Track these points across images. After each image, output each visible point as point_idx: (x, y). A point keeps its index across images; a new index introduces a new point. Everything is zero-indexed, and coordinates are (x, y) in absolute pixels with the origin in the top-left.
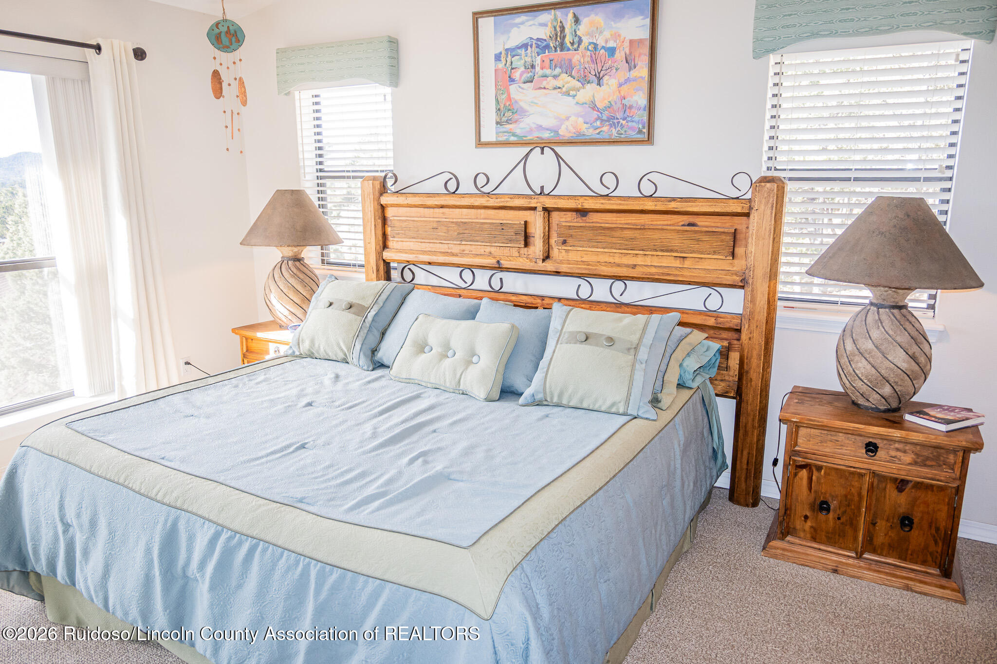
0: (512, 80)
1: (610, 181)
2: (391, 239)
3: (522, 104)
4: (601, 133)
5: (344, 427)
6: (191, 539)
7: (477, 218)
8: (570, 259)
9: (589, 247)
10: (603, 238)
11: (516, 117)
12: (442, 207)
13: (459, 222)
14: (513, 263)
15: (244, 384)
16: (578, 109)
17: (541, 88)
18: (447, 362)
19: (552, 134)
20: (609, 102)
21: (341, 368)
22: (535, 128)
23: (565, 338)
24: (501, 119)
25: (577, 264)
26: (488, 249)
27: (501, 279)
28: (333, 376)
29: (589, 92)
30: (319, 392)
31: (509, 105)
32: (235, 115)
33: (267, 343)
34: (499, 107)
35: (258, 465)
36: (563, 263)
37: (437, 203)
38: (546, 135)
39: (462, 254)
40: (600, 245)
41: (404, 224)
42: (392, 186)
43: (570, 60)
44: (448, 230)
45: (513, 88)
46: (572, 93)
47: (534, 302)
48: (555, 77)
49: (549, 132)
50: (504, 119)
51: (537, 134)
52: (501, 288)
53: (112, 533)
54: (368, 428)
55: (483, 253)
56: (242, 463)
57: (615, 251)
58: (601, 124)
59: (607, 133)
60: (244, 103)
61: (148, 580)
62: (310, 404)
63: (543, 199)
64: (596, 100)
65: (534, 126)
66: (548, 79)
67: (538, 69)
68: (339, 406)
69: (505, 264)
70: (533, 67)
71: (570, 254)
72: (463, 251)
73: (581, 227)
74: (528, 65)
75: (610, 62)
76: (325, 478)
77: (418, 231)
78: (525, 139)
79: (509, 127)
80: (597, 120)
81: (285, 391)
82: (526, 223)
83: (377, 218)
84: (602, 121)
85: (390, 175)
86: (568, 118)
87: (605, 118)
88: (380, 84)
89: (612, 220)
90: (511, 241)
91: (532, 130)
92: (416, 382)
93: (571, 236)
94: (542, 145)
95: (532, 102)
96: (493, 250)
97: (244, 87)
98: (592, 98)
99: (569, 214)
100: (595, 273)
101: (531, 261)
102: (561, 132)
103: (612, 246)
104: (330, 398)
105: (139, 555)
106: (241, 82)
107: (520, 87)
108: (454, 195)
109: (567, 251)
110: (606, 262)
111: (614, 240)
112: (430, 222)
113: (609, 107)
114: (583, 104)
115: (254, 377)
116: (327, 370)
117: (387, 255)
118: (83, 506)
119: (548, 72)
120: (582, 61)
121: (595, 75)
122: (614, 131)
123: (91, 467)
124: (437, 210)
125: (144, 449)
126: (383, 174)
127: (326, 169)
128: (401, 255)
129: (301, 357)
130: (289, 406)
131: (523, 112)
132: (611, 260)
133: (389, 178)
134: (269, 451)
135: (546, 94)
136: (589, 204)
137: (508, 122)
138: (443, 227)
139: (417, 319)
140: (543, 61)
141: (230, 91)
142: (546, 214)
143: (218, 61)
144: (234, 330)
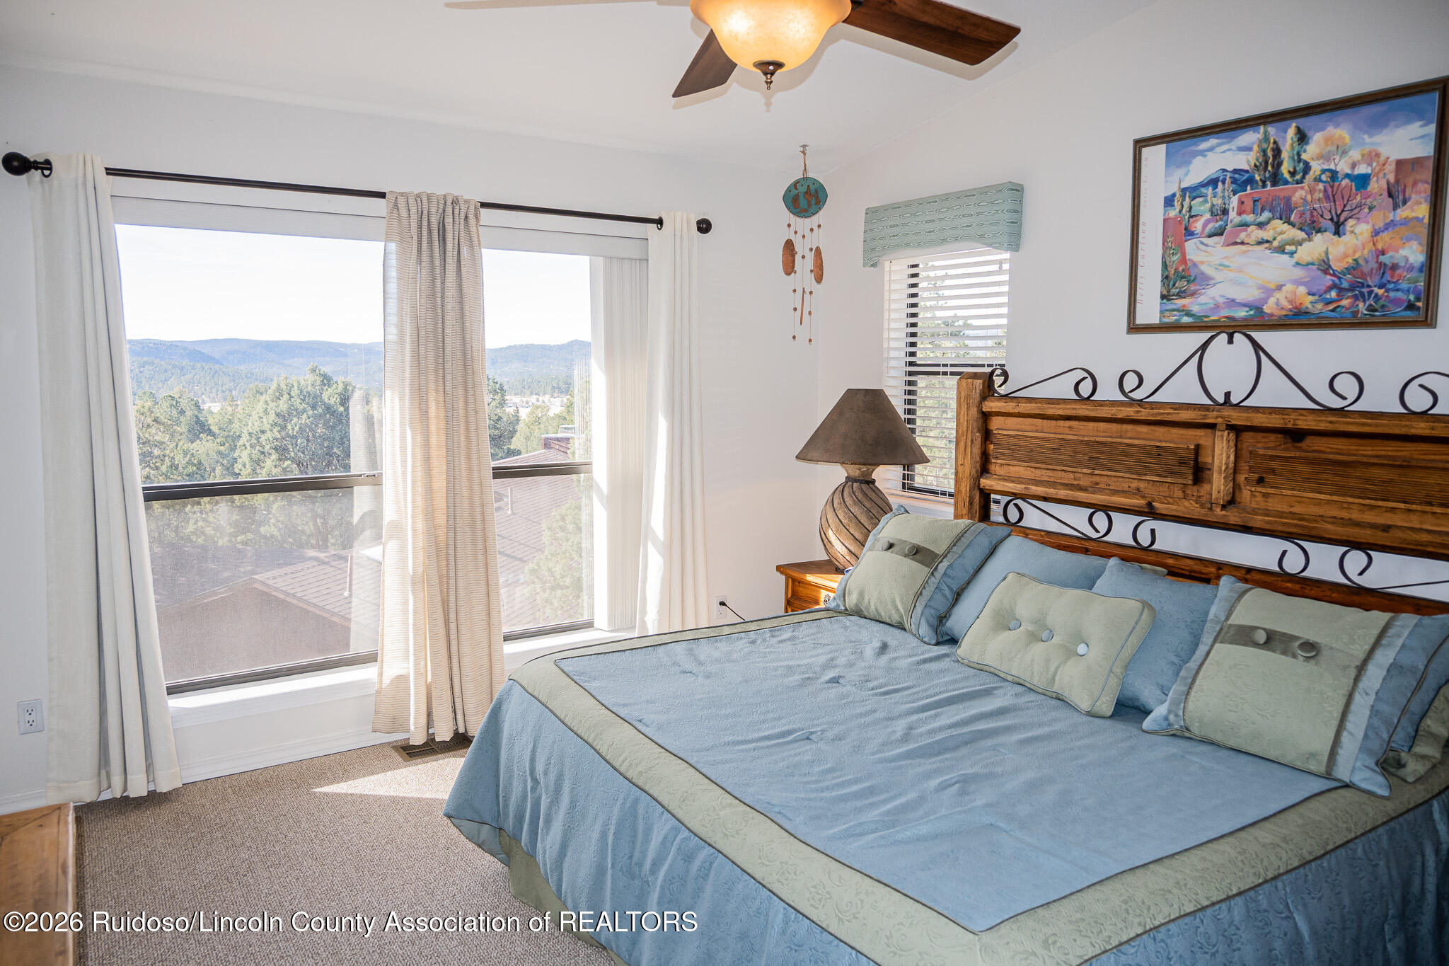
0: (1189, 233)
1: (1347, 386)
2: (993, 461)
3: (1204, 268)
4: (1338, 309)
5: (869, 719)
6: (648, 830)
7: (1121, 437)
8: (1270, 508)
9: (1305, 491)
10: (1329, 477)
11: (1193, 288)
12: (1068, 418)
13: (1092, 442)
14: (1174, 507)
15: (764, 640)
16: (1299, 273)
17: (1236, 243)
18: (1039, 648)
19: (1252, 313)
20: (1355, 260)
21: (894, 637)
22: (1224, 303)
23: (1228, 635)
24: (1169, 291)
25: (1281, 517)
26: (1135, 484)
27: (1153, 531)
28: (879, 645)
29: (1318, 246)
30: (854, 664)
31: (1183, 270)
32: (807, 296)
33: (817, 589)
34: (1166, 273)
35: (742, 751)
36: (1257, 514)
37: (1060, 412)
38: (1241, 313)
39: (1094, 488)
40: (1324, 488)
41: (1013, 441)
42: (1000, 386)
43: (1288, 199)
44: (1075, 453)
45: (1190, 246)
46: (1288, 248)
47: (1203, 571)
48: (1261, 225)
49: (1247, 309)
50: (1174, 291)
51: (1226, 313)
52: (1153, 543)
53: (573, 802)
54: (900, 726)
55: (1127, 489)
56: (725, 744)
57: (1351, 500)
58: (1338, 295)
59: (1347, 309)
60: (819, 279)
61: (600, 871)
62: (835, 680)
63: (1226, 412)
64: (1331, 257)
65: (1221, 300)
66: (1250, 229)
67: (1233, 215)
68: (873, 689)
69: (1160, 507)
70: (1225, 212)
71: (1270, 500)
72: (1097, 484)
73: (1291, 457)
74: (1217, 209)
75: (1358, 198)
76: (821, 785)
77: (1031, 451)
78: (1206, 319)
79: (1181, 302)
80: (1330, 289)
81: (812, 656)
82: (1198, 447)
83: (975, 430)
84: (1341, 290)
85: (998, 372)
86: (1279, 288)
87: (1345, 285)
88: (994, 248)
89: (1349, 450)
90: (1171, 474)
91: (1218, 306)
92: (992, 670)
93: (1273, 471)
94: (1231, 328)
95: (1221, 265)
96: (1142, 485)
97: (821, 259)
98: (1323, 255)
99: (1272, 437)
100: (1313, 533)
101: (1202, 506)
102: (1266, 309)
103: (1346, 491)
104: (865, 676)
105: (595, 836)
106: (818, 253)
107: (1202, 243)
108: (1087, 402)
109: (1265, 495)
110: (1335, 517)
111: (1352, 482)
112: (1049, 439)
113: (1354, 268)
114: (1307, 265)
115: (779, 633)
116: (872, 635)
117: (986, 482)
118: (552, 762)
119: (1249, 218)
120: (1309, 197)
121: (1332, 219)
122: (1362, 307)
123: (566, 716)
124: (1061, 423)
125: (625, 705)
126: (989, 370)
127: (918, 362)
128: (1006, 484)
129: (846, 613)
130: (809, 678)
131: (1206, 280)
132: (1345, 514)
133: (997, 376)
134: (763, 734)
135: (1245, 252)
136: (1304, 423)
137: (1181, 295)
138: (1067, 448)
139: (1004, 579)
140: (1243, 203)
141: (804, 265)
142: (1231, 435)
143: (793, 229)
144: (779, 568)
